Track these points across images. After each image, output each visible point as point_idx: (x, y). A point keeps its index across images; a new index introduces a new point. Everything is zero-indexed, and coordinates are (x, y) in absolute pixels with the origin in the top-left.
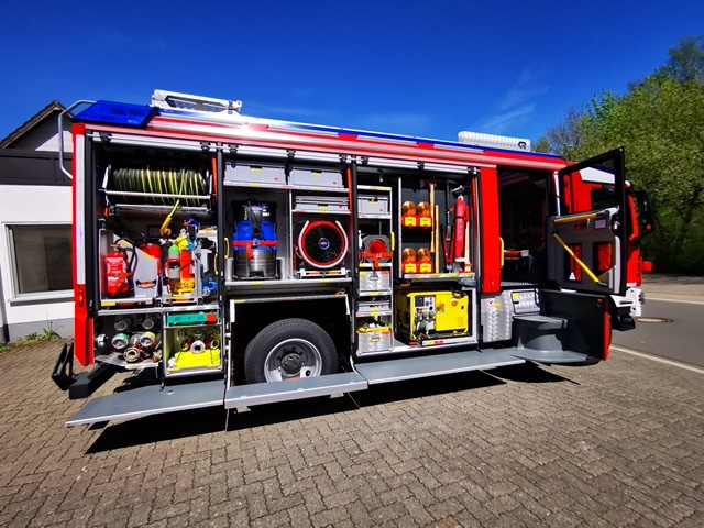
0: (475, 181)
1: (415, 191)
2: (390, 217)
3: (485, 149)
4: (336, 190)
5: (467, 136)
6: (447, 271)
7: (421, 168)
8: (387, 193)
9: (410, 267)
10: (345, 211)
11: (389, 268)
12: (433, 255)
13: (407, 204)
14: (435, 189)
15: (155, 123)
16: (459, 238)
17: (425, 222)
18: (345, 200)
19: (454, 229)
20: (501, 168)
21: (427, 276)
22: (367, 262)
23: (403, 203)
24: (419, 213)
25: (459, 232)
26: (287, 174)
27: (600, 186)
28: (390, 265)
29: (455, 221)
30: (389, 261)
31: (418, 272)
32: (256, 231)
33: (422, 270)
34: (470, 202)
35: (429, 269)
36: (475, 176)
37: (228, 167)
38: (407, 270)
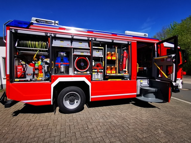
0: (130, 46)
1: (111, 49)
2: (103, 56)
3: (133, 36)
4: (86, 48)
5: (128, 32)
6: (120, 73)
7: (113, 42)
8: (102, 49)
9: (109, 72)
10: (89, 54)
11: (102, 72)
12: (116, 68)
13: (108, 53)
14: (117, 48)
15: (31, 27)
16: (124, 63)
17: (114, 58)
18: (89, 51)
19: (123, 61)
20: (138, 42)
21: (114, 74)
22: (95, 70)
23: (107, 52)
24: (112, 55)
25: (124, 61)
26: (71, 43)
27: (170, 48)
28: (103, 71)
29: (123, 58)
30: (102, 70)
31: (111, 73)
32: (62, 60)
33: (112, 73)
34: (128, 52)
35: (115, 72)
36: (130, 44)
37: (54, 41)
38: (108, 72)
